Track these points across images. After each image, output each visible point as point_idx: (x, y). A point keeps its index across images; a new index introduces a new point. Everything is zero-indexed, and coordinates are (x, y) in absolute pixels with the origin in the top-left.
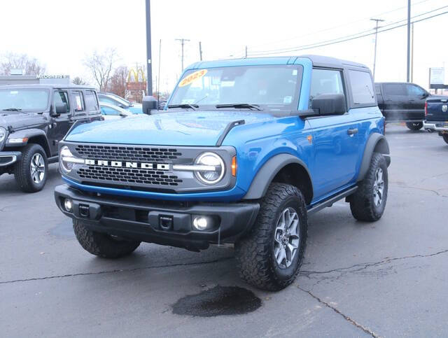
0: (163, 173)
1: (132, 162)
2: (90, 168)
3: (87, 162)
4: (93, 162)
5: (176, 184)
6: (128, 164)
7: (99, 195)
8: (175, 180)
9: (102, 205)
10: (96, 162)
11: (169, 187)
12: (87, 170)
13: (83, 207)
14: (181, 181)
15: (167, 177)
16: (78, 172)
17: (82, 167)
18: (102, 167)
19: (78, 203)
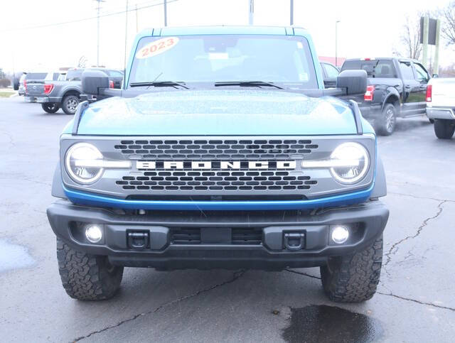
0: (287, 174)
1: (229, 161)
2: (146, 174)
3: (140, 165)
4: (152, 165)
5: (308, 187)
6: (224, 165)
7: (142, 212)
8: (308, 182)
10: (160, 165)
11: (296, 191)
13: (137, 234)
14: (314, 182)
15: (294, 178)
16: (119, 182)
17: (127, 173)
18: (172, 172)
19: (124, 229)
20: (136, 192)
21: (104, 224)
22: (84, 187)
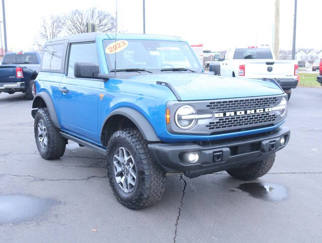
0: (269, 114)
1: (251, 110)
2: (219, 120)
3: (216, 115)
4: (222, 115)
5: (275, 120)
6: (249, 112)
8: (275, 117)
9: (230, 148)
10: (225, 114)
12: (217, 123)
13: (217, 154)
15: (271, 116)
16: (207, 126)
17: (211, 121)
18: (230, 118)
19: (211, 151)
20: (215, 130)
21: (200, 151)
22: (187, 131)
